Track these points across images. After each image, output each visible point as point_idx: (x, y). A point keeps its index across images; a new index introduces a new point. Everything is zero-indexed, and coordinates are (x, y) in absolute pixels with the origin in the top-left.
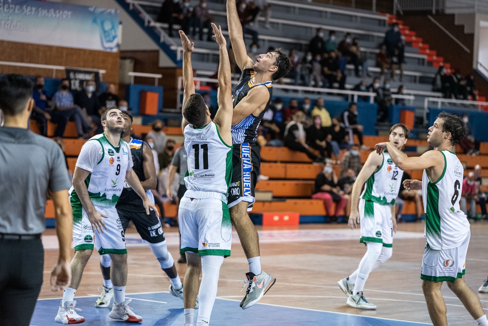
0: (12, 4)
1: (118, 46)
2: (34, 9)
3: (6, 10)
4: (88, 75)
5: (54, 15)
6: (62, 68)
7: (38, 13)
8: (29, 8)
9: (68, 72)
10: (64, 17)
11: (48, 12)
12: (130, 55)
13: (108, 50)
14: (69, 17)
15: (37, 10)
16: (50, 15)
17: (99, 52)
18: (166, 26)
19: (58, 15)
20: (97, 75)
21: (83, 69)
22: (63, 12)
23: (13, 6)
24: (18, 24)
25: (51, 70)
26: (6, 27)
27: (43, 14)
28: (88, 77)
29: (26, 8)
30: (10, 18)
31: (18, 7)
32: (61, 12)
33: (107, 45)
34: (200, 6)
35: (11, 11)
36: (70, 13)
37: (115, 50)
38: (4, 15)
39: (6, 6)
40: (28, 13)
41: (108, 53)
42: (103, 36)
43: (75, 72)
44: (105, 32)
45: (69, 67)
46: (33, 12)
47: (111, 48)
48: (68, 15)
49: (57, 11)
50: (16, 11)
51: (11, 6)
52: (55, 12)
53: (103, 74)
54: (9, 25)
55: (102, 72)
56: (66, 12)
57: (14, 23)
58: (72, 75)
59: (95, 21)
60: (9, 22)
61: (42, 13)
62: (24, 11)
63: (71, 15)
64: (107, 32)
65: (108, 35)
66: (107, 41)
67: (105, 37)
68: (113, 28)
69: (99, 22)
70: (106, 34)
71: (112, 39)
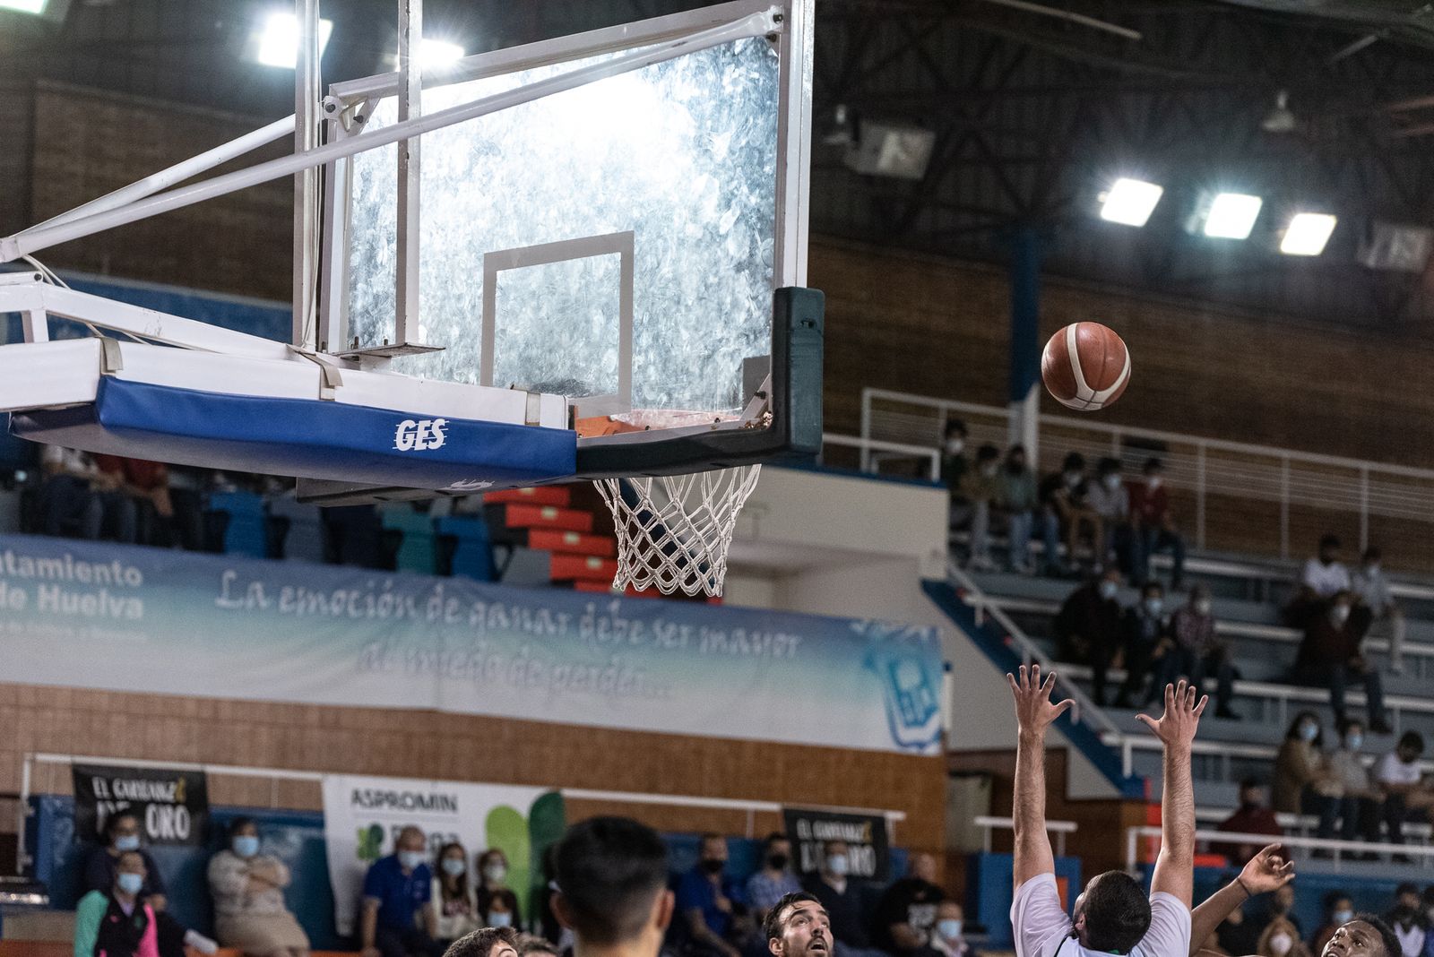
0: (621, 616)
1: (941, 736)
2: (685, 630)
3: (602, 636)
4: (852, 828)
5: (746, 648)
6: (774, 807)
7: (698, 644)
8: (672, 628)
9: (791, 817)
10: (778, 651)
11: (729, 638)
12: (978, 763)
13: (913, 751)
14: (792, 652)
15: (695, 635)
16: (734, 649)
17: (885, 755)
18: (1087, 673)
19: (758, 648)
20: (878, 825)
21: (836, 809)
22: (773, 639)
23: (623, 623)
24: (640, 676)
25: (740, 814)
26: (604, 688)
27: (714, 646)
28: (852, 833)
29: (663, 628)
30: (615, 659)
31: (638, 625)
32: (768, 640)
33: (908, 735)
34: (1192, 611)
35: (618, 638)
36: (793, 641)
37: (933, 750)
38: (597, 651)
39: (604, 622)
40: (668, 643)
41: (911, 758)
42: (895, 708)
43: (814, 817)
44: (900, 694)
45: (792, 805)
46: (684, 641)
47: (921, 745)
48: (788, 646)
49: (756, 637)
50: (634, 639)
51: (618, 623)
52: (749, 639)
53: (898, 823)
54: (612, 682)
55: (894, 816)
56: (781, 638)
57: (628, 674)
58: (803, 829)
59: (869, 663)
60: (612, 672)
61: (710, 644)
62: (655, 637)
63: (799, 646)
64: (908, 694)
65: (912, 705)
66: (908, 725)
67: (903, 710)
68: (925, 682)
69: (882, 665)
70: (906, 701)
71: (921, 716)
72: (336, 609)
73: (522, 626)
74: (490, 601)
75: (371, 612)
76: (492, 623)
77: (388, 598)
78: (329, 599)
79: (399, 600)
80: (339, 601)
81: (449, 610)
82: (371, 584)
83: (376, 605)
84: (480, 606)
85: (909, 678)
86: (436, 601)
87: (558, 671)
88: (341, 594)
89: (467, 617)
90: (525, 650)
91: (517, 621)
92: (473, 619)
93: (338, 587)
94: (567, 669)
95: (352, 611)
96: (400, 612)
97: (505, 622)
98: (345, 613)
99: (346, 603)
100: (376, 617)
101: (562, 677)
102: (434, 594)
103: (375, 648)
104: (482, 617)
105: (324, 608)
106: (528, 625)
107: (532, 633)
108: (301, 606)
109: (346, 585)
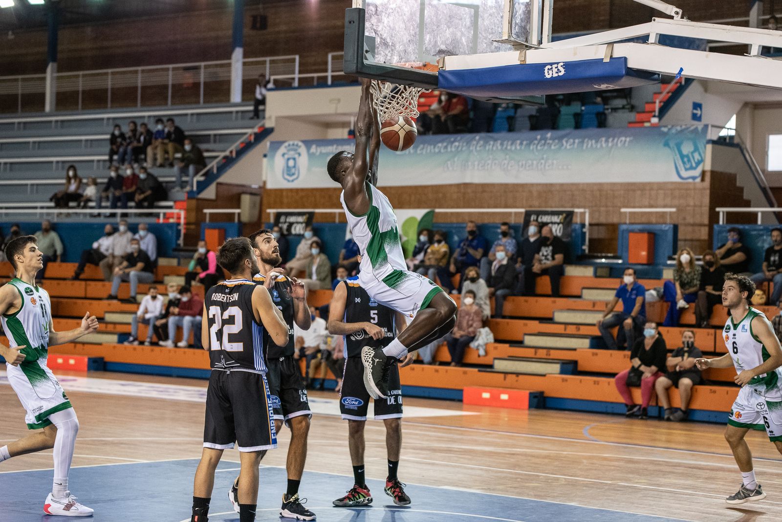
0: (550, 139)
2: (577, 141)
3: (539, 148)
5: (604, 145)
7: (583, 146)
8: (572, 141)
9: (528, 214)
10: (619, 145)
11: (597, 142)
13: (690, 180)
14: (627, 144)
15: (583, 142)
16: (599, 146)
19: (610, 144)
21: (549, 209)
22: (618, 140)
24: (555, 162)
25: (510, 213)
26: (539, 168)
27: (589, 146)
28: (556, 219)
29: (567, 142)
30: (545, 156)
31: (555, 142)
32: (615, 140)
35: (546, 147)
36: (629, 139)
38: (537, 154)
39: (541, 143)
40: (568, 147)
43: (538, 213)
44: (682, 157)
46: (576, 145)
47: (694, 178)
48: (625, 141)
49: (611, 140)
50: (552, 147)
51: (548, 142)
52: (607, 141)
54: (543, 166)
56: (623, 138)
57: (550, 161)
59: (666, 144)
60: (543, 161)
61: (587, 145)
62: (563, 145)
63: (630, 142)
64: (687, 156)
65: (689, 161)
66: (686, 169)
67: (684, 163)
68: (696, 149)
69: (672, 144)
70: (686, 159)
71: (694, 165)
72: (437, 150)
73: (506, 148)
74: (495, 140)
75: (449, 149)
76: (494, 148)
77: (457, 144)
78: (434, 148)
79: (461, 144)
80: (438, 147)
81: (479, 145)
82: (452, 139)
83: (451, 147)
84: (492, 143)
85: (687, 148)
86: (475, 143)
87: (520, 164)
88: (440, 145)
89: (485, 147)
90: (508, 157)
91: (505, 146)
92: (487, 148)
93: (440, 142)
94: (524, 162)
95: (442, 151)
96: (460, 149)
97: (499, 148)
98: (440, 152)
99: (441, 147)
100: (451, 151)
101: (522, 165)
102: (475, 140)
103: (449, 163)
104: (491, 146)
105: (433, 151)
106: (509, 147)
107: (511, 150)
108: (425, 150)
109: (442, 141)
